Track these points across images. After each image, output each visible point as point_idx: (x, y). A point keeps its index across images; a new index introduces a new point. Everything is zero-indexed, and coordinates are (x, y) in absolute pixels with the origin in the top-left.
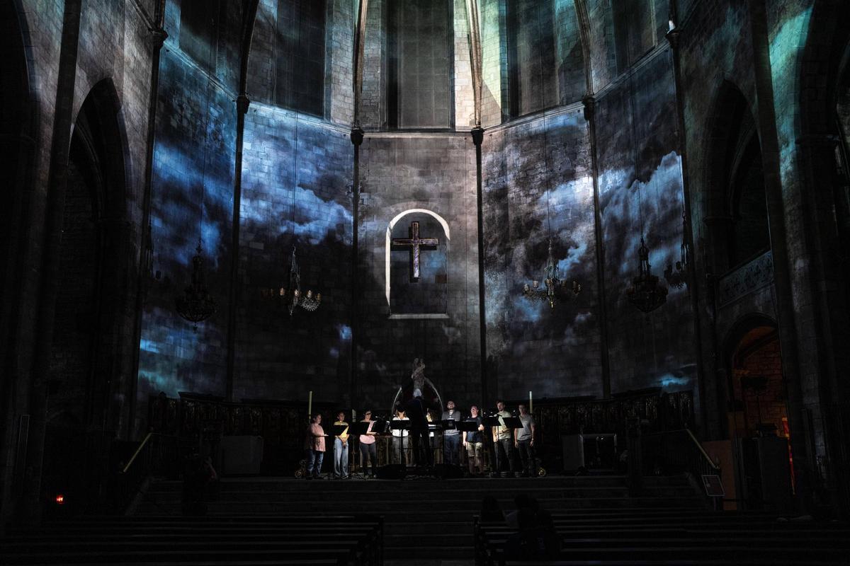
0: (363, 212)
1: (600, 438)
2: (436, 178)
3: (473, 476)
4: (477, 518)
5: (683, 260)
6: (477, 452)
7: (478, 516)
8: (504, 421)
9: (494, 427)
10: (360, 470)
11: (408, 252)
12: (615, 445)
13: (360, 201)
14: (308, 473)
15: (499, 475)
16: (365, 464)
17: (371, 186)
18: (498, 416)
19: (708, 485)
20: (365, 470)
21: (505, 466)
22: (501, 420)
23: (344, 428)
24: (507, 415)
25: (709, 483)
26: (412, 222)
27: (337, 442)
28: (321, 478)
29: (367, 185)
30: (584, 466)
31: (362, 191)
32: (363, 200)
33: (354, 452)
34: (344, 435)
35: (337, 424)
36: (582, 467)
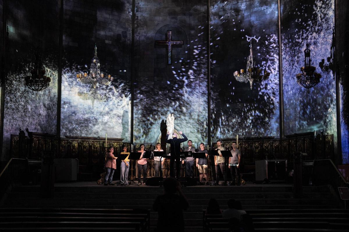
0: (137, 25)
1: (277, 162)
2: (182, 3)
3: (202, 184)
4: (205, 211)
5: (331, 56)
6: (204, 170)
7: (205, 210)
8: (221, 152)
9: (215, 156)
10: (136, 179)
11: (165, 49)
12: (286, 166)
13: (136, 18)
14: (105, 180)
15: (217, 184)
16: (139, 176)
17: (143, 8)
18: (218, 150)
19: (342, 193)
20: (139, 179)
21: (221, 178)
22: (219, 152)
23: (126, 155)
24: (222, 149)
25: (342, 192)
26: (167, 31)
27: (123, 164)
28: (113, 184)
29: (140, 8)
30: (267, 178)
31: (137, 11)
32: (138, 16)
33: (132, 169)
34: (127, 160)
35: (122, 153)
36: (266, 179)
